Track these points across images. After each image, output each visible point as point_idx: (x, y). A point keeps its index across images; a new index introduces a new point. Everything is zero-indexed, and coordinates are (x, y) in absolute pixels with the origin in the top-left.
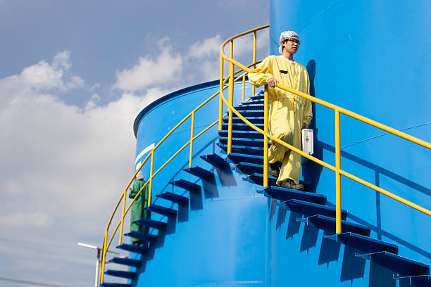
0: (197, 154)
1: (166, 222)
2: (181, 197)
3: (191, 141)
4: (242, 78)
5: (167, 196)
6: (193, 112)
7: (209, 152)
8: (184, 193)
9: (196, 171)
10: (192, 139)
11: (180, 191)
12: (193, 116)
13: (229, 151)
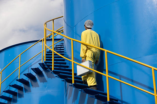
1: (7, 103)
2: (14, 92)
3: (19, 67)
4: (42, 40)
5: (8, 92)
6: (20, 55)
7: (26, 72)
8: (15, 90)
9: (22, 81)
10: (20, 66)
11: (13, 89)
12: (20, 56)
13: (53, 69)
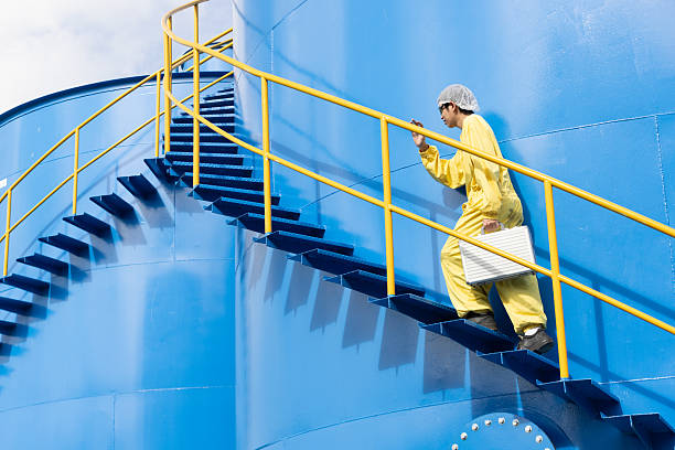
0: (84, 194)
1: (30, 301)
3: (75, 174)
4: (156, 76)
5: (36, 261)
6: (76, 130)
7: (100, 192)
8: (61, 257)
9: (83, 222)
10: (76, 170)
12: (76, 135)
13: (196, 182)
